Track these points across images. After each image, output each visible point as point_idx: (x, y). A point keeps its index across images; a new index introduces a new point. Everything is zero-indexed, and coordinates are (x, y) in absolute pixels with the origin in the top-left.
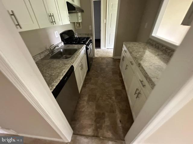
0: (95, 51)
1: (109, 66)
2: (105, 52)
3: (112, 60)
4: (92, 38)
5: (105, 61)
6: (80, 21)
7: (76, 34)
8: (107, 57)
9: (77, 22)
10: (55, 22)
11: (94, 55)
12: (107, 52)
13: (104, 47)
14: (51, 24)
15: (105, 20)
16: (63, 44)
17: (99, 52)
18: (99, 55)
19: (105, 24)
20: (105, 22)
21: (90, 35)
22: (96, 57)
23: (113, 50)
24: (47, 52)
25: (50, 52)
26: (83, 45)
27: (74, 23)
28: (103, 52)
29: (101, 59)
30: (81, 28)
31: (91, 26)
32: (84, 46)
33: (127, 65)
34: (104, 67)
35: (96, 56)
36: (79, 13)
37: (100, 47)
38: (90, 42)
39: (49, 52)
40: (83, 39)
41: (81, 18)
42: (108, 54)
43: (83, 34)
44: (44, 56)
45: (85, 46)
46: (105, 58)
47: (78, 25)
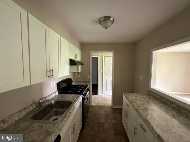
0: (92, 98)
1: (109, 120)
2: (103, 99)
3: (111, 109)
4: (90, 86)
5: (103, 112)
6: (79, 71)
7: (74, 82)
8: (105, 106)
9: (77, 72)
10: (53, 76)
11: (90, 103)
12: (105, 99)
13: (101, 93)
14: (48, 78)
15: (102, 70)
16: (57, 93)
17: (96, 98)
18: (96, 102)
19: (102, 73)
20: (102, 72)
21: (88, 83)
22: (92, 106)
23: (111, 96)
24: (33, 107)
25: (37, 107)
26: (79, 95)
27: (74, 72)
28: (100, 99)
29: (98, 108)
30: (80, 76)
31: (89, 75)
32: (80, 98)
33: (135, 127)
34: (103, 120)
35: (93, 104)
36: (79, 66)
37: (97, 93)
38: (87, 91)
39: (35, 107)
40: (80, 88)
41: (81, 69)
42: (106, 101)
43: (81, 82)
44: (25, 114)
45: (82, 96)
46: (103, 107)
47: (77, 74)
